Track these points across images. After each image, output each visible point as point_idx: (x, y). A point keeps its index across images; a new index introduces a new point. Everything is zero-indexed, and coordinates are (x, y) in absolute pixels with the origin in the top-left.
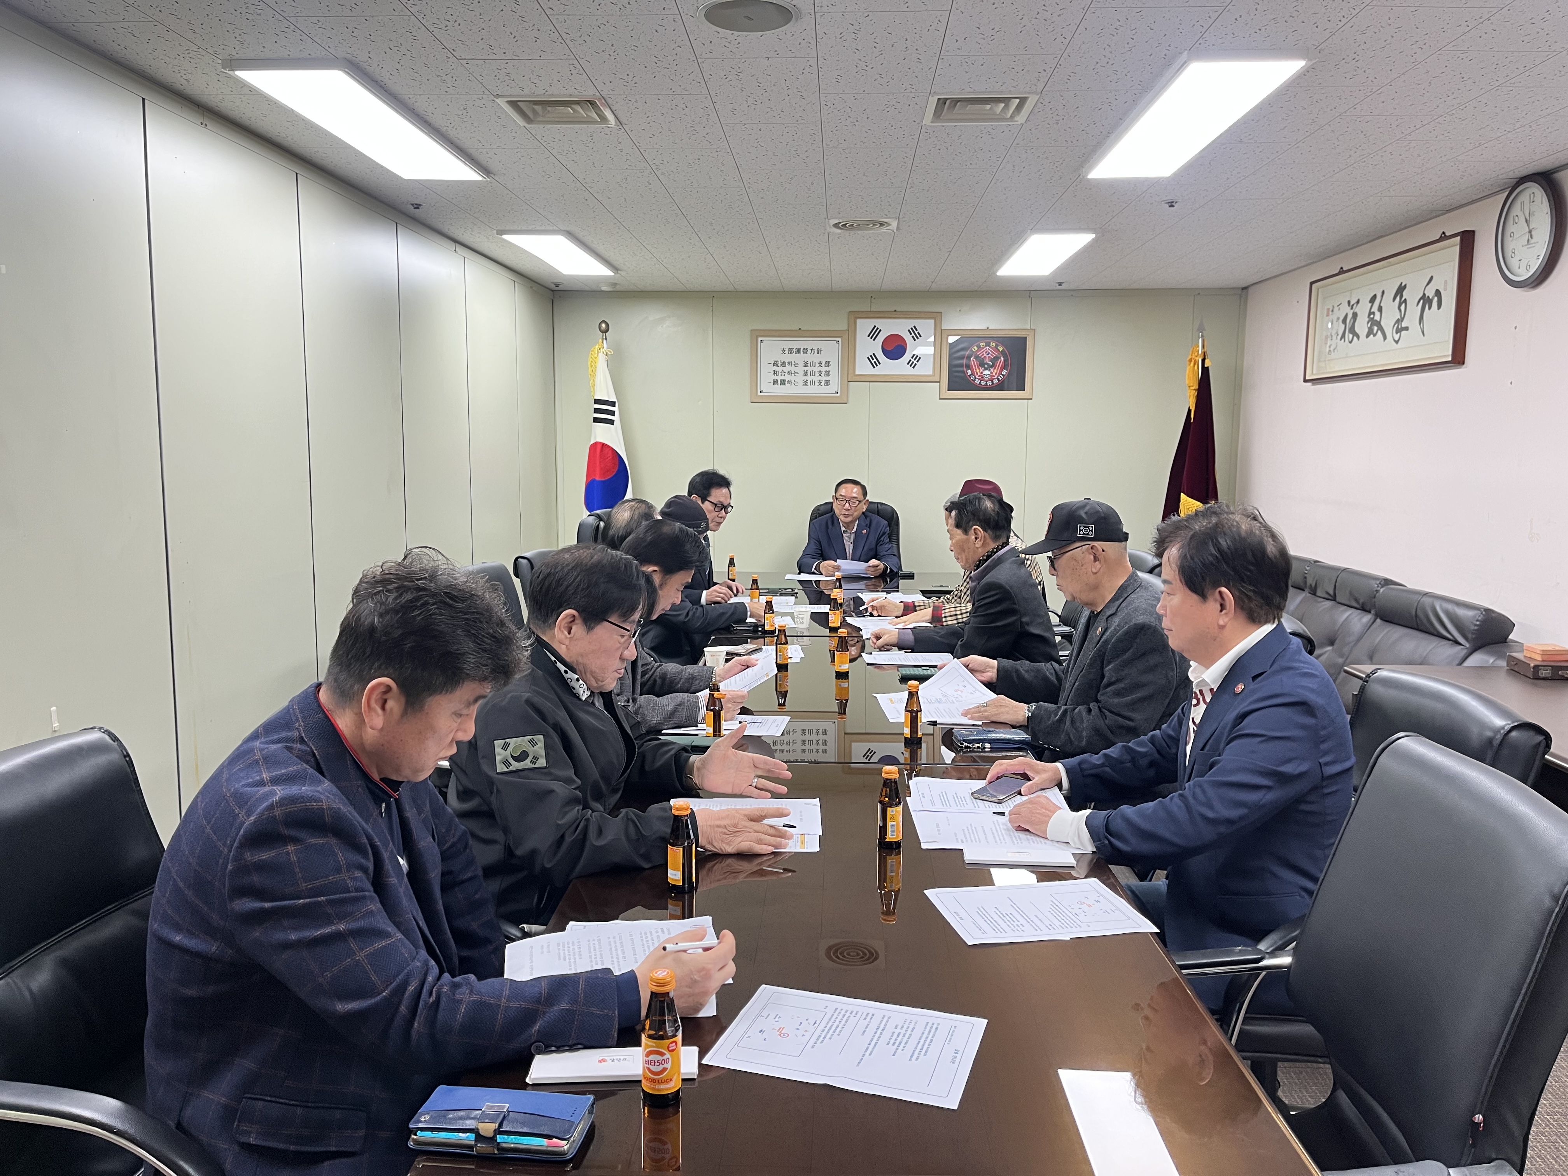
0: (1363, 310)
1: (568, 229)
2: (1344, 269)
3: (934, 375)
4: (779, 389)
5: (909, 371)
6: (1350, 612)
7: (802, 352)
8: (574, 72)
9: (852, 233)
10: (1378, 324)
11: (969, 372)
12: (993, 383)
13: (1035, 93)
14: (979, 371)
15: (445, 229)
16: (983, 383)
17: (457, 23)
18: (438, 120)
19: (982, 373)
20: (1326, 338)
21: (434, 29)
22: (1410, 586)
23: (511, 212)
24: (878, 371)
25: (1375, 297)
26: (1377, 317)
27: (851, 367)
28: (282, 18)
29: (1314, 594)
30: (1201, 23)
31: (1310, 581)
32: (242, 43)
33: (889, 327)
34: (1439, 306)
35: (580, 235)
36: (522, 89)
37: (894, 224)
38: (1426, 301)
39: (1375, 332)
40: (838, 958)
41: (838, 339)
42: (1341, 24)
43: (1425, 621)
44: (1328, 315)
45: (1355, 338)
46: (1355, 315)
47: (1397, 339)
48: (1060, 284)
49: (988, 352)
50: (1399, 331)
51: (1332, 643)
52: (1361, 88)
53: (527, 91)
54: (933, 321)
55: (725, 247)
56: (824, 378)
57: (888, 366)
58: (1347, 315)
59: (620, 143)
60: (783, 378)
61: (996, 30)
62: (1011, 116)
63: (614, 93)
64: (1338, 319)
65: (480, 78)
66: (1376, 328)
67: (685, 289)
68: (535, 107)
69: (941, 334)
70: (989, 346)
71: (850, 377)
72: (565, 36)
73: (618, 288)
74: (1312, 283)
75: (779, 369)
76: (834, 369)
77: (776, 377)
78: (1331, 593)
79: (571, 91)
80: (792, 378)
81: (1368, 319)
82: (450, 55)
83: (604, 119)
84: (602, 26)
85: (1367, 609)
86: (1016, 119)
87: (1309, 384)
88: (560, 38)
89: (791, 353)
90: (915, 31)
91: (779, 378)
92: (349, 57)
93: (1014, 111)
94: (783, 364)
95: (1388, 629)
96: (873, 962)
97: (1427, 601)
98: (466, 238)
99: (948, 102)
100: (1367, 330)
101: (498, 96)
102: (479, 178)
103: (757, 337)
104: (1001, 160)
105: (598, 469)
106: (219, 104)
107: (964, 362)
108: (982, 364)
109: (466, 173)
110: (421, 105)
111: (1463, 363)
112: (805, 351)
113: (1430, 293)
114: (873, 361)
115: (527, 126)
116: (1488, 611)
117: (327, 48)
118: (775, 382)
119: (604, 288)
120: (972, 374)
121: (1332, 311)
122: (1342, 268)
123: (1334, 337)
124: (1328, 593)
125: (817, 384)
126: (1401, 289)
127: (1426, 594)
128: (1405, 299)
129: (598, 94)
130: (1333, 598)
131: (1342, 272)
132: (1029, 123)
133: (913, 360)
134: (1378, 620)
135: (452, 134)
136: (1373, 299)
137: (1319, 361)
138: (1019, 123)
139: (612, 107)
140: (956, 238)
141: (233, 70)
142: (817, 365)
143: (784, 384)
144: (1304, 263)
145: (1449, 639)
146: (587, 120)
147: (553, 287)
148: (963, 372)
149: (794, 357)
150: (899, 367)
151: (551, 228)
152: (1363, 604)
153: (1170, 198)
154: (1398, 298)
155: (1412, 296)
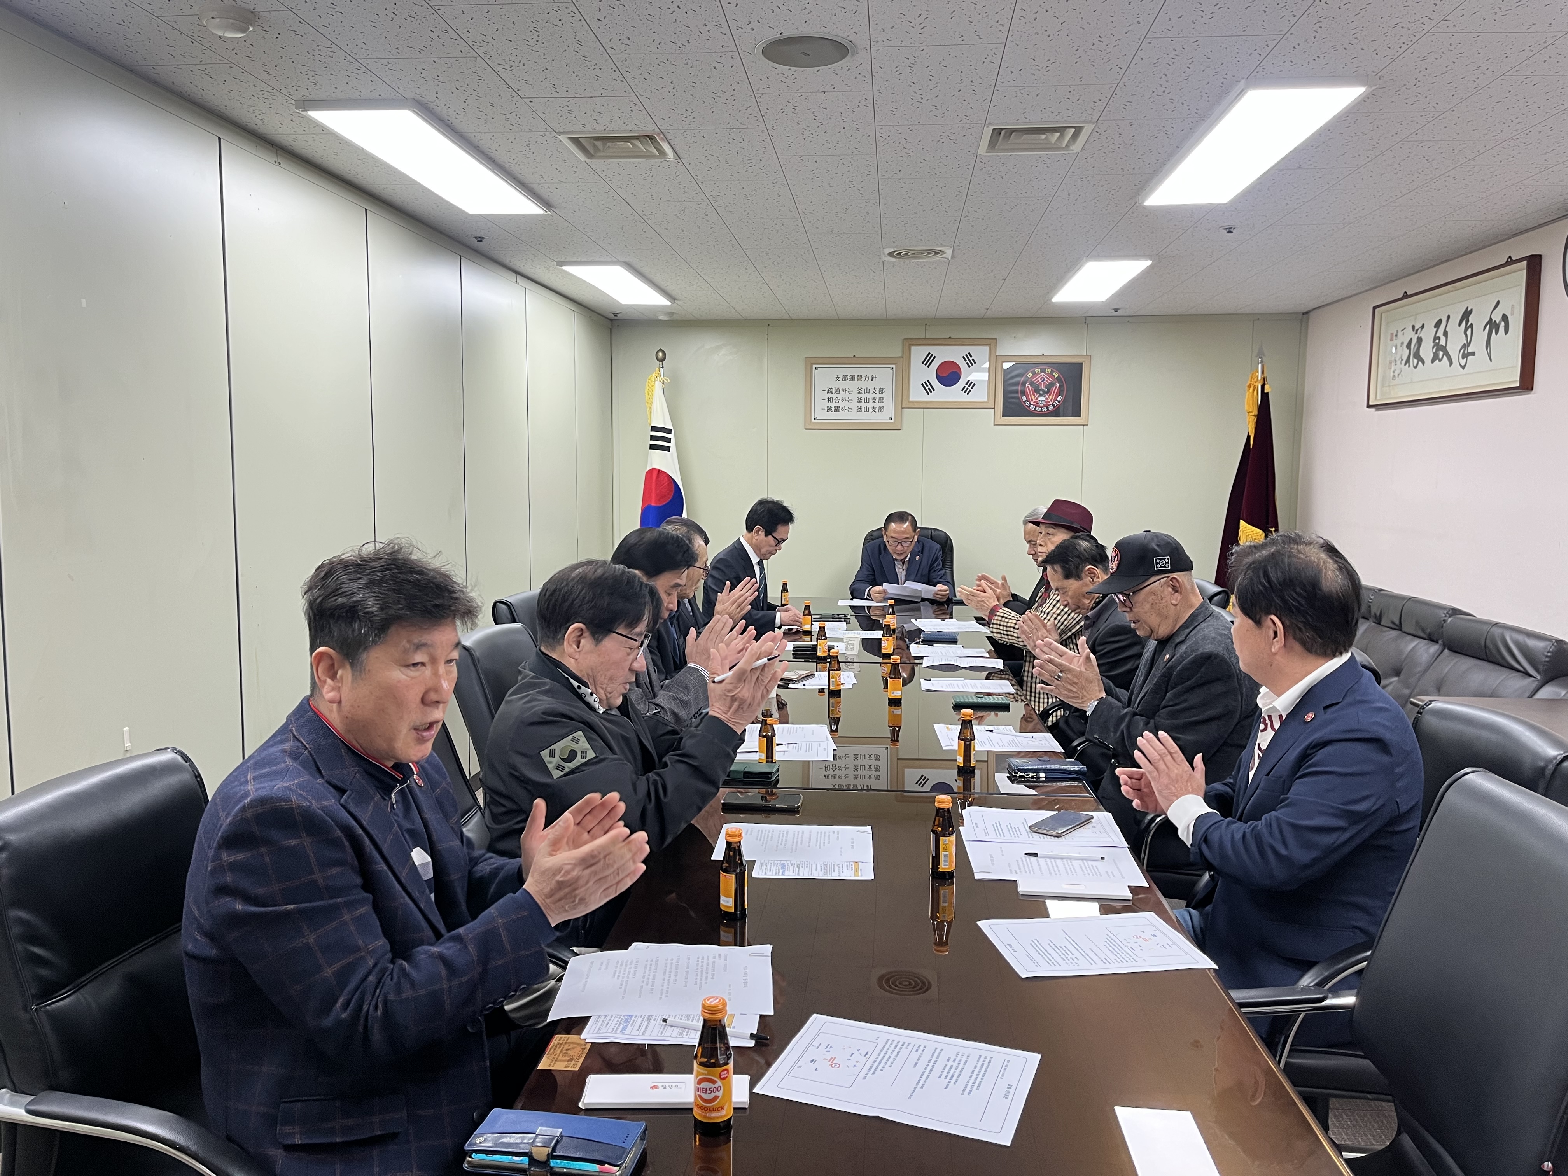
0: (1428, 335)
1: (626, 260)
2: (1408, 294)
3: (988, 401)
4: (832, 415)
5: (964, 397)
6: (1417, 641)
7: (856, 379)
8: (634, 108)
9: (907, 261)
10: (1444, 349)
11: (1024, 398)
12: (1048, 410)
13: (1091, 122)
14: (1034, 397)
15: (507, 260)
16: (1038, 409)
17: (521, 64)
18: (501, 156)
19: (1037, 399)
20: (1391, 363)
21: (499, 70)
22: (1479, 616)
23: (571, 244)
24: (932, 397)
25: (1440, 321)
26: (1443, 342)
27: (905, 392)
28: (353, 60)
29: (1379, 623)
30: (1258, 51)
31: (1375, 610)
32: (315, 84)
33: (944, 354)
34: (1506, 331)
35: (639, 266)
36: (584, 126)
37: (949, 252)
38: (1492, 326)
39: (1440, 356)
40: (890, 986)
41: (892, 366)
42: (1402, 51)
43: (1494, 652)
44: (1392, 340)
45: (1420, 363)
46: (1420, 340)
47: (1463, 364)
48: (1116, 310)
49: (1043, 378)
50: (1465, 356)
51: (1397, 673)
52: (1423, 114)
53: (588, 128)
54: (987, 348)
55: (781, 276)
56: (878, 405)
57: (942, 393)
58: (1411, 339)
59: (678, 176)
60: (837, 405)
61: (1051, 61)
62: (1066, 145)
63: (673, 128)
64: (1402, 343)
65: (543, 116)
66: (1441, 353)
67: (740, 318)
68: (596, 142)
69: (995, 360)
70: (1045, 372)
71: (904, 404)
72: (625, 74)
73: (675, 317)
74: (1375, 308)
75: (834, 396)
76: (888, 395)
77: (830, 404)
78: (1397, 622)
79: (631, 127)
80: (846, 405)
81: (1433, 344)
82: (514, 94)
83: (662, 153)
84: (662, 64)
85: (1435, 639)
86: (1071, 148)
87: (1373, 410)
88: (621, 76)
89: (846, 380)
90: (971, 63)
91: (833, 405)
92: (417, 97)
93: (1069, 142)
94: (838, 391)
95: (1456, 660)
96: (925, 991)
97: (1497, 631)
98: (527, 269)
99: (1003, 132)
100: (1432, 355)
101: (560, 133)
102: (540, 211)
103: (812, 364)
104: (1056, 188)
105: (653, 496)
106: (292, 143)
107: (1019, 388)
108: (1037, 390)
109: (528, 207)
110: (486, 142)
111: (1532, 389)
112: (859, 378)
113: (1497, 318)
114: (927, 388)
115: (588, 160)
116: (1560, 642)
117: (397, 89)
118: (829, 409)
119: (661, 317)
120: (1027, 401)
121: (1396, 336)
122: (1406, 292)
123: (1398, 362)
124: (1393, 622)
125: (871, 410)
126: (1467, 314)
127: (1496, 624)
128: (1472, 324)
129: (657, 129)
130: (1399, 627)
131: (1406, 296)
132: (1084, 151)
133: (967, 386)
134: (1446, 651)
135: (516, 169)
136: (1438, 324)
137: (1383, 386)
138: (1074, 152)
139: (670, 141)
140: (1011, 265)
141: (306, 111)
142: (871, 392)
143: (838, 411)
144: (1367, 288)
145: (1519, 671)
146: (648, 154)
147: (612, 317)
148: (1018, 398)
149: (848, 384)
150: (954, 393)
151: (610, 260)
152: (1430, 634)
153: (1228, 224)
154: (1464, 323)
155: (1478, 320)
